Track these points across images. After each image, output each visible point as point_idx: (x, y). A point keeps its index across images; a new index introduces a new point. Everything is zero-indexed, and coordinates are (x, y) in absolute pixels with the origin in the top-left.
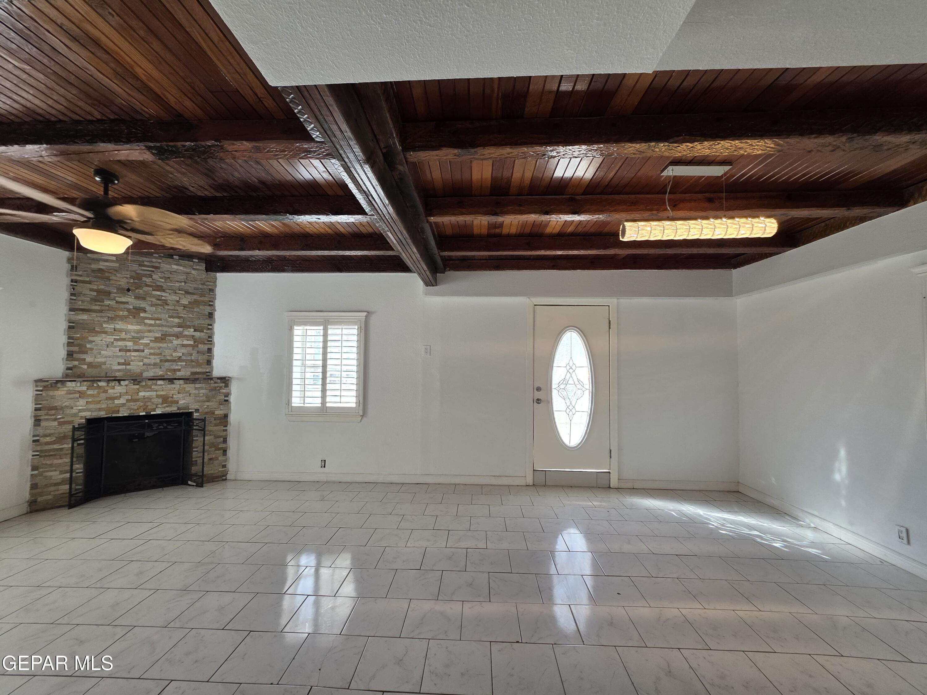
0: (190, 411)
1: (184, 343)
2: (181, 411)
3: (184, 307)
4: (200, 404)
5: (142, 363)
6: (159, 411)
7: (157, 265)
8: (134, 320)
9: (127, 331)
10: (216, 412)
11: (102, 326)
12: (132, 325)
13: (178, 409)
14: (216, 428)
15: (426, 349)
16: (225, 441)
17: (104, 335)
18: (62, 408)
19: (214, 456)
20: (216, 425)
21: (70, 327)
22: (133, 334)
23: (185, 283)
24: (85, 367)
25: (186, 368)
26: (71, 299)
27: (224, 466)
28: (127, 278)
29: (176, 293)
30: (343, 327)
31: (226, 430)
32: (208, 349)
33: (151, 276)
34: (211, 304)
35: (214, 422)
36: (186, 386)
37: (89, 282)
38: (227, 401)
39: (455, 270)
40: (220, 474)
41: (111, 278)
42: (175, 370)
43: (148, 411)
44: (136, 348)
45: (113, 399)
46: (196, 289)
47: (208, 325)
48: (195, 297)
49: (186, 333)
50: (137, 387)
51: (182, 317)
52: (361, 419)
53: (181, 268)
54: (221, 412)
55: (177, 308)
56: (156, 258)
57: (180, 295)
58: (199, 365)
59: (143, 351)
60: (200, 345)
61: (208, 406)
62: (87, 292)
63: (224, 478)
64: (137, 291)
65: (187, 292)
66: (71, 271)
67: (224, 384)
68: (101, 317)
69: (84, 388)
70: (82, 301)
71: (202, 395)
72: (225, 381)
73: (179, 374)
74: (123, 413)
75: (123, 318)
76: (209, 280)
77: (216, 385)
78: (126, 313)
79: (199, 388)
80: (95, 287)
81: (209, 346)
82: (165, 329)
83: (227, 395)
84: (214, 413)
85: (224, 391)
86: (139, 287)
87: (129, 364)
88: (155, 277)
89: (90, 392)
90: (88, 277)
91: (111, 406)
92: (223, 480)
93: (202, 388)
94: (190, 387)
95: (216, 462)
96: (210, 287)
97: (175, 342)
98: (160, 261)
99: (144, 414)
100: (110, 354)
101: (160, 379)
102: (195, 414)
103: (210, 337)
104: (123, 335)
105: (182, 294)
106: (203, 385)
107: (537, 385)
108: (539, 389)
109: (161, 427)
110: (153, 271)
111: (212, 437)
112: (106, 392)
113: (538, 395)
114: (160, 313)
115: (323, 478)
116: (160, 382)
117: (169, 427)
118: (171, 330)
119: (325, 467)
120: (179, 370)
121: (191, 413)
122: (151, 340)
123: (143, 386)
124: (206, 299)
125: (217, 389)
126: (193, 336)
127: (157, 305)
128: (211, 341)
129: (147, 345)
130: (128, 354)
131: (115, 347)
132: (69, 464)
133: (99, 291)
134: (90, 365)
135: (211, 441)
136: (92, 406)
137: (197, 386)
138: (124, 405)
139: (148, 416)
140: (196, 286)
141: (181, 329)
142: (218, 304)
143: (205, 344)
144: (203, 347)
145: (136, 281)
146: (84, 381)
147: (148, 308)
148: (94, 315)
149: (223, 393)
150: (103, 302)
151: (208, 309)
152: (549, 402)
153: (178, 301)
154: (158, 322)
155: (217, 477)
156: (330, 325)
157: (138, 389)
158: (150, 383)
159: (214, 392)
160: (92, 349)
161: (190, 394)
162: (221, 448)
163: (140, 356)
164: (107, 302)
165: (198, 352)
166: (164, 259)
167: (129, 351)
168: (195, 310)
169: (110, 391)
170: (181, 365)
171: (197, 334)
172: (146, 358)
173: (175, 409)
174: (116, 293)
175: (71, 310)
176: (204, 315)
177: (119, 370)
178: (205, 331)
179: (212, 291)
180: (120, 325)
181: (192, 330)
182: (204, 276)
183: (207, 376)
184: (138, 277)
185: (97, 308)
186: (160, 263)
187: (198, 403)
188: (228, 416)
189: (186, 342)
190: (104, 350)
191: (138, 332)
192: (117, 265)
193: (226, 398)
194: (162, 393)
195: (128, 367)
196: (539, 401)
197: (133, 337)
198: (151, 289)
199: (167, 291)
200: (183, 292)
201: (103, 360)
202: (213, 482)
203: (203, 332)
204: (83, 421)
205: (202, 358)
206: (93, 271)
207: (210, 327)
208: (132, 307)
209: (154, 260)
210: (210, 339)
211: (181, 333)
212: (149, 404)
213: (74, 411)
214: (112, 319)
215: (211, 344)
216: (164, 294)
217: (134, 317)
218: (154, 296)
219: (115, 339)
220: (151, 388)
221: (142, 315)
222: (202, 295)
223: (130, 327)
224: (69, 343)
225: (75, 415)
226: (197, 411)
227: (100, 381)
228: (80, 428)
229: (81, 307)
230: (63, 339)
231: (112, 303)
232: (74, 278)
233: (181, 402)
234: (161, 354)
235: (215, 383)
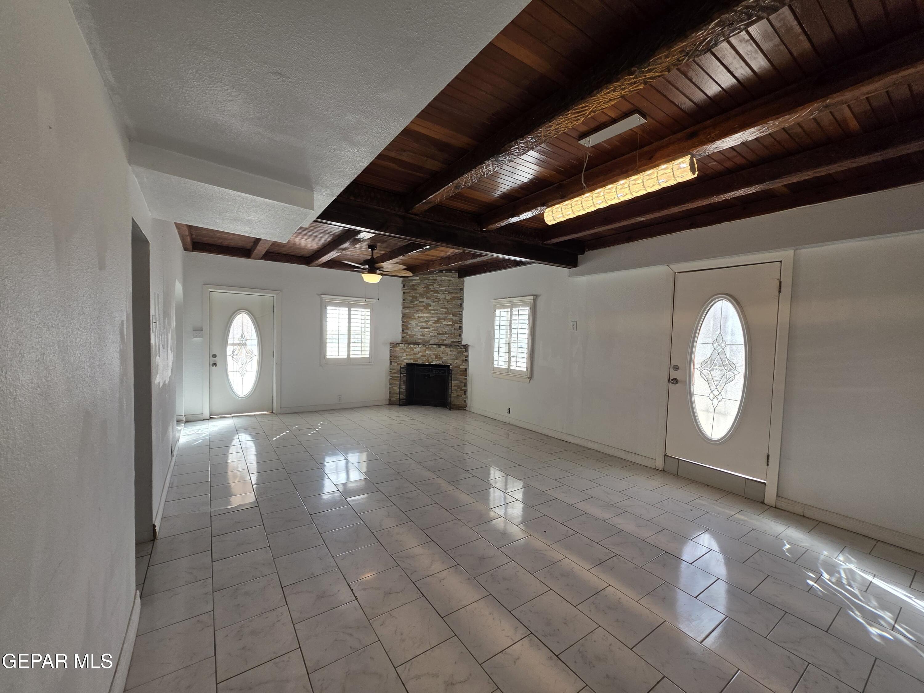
0: (448, 364)
1: (448, 323)
2: (444, 364)
3: (448, 301)
4: (452, 361)
5: (429, 335)
6: (434, 363)
7: (435, 278)
8: (426, 311)
9: (423, 318)
10: (461, 367)
11: (414, 315)
12: (425, 314)
13: (442, 363)
14: (461, 377)
15: (574, 325)
16: (465, 386)
17: (415, 320)
18: (398, 356)
19: (460, 394)
20: (461, 375)
21: (403, 317)
22: (426, 319)
23: (448, 286)
24: (408, 337)
25: (448, 338)
26: (403, 302)
27: (465, 401)
28: (423, 288)
29: (444, 293)
30: (520, 309)
31: (466, 379)
32: (460, 327)
33: (433, 285)
34: (461, 299)
35: (460, 373)
36: (446, 349)
37: (409, 293)
38: (467, 360)
39: (592, 250)
40: (462, 406)
41: (417, 289)
42: (443, 340)
43: (430, 362)
44: (427, 327)
45: (415, 354)
46: (453, 289)
47: (460, 312)
48: (453, 295)
49: (449, 317)
50: (425, 348)
51: (447, 308)
52: (530, 381)
53: (446, 278)
54: (463, 367)
55: (445, 302)
56: (435, 274)
57: (446, 295)
58: (455, 337)
59: (430, 328)
60: (455, 325)
61: (456, 362)
62: (409, 298)
63: (465, 409)
64: (427, 294)
65: (449, 292)
66: (403, 288)
67: (465, 350)
68: (414, 310)
69: (405, 348)
70: (407, 303)
71: (453, 355)
72: (466, 347)
73: (446, 342)
74: (420, 362)
75: (422, 311)
76: (460, 283)
77: (461, 350)
78: (423, 308)
79: (452, 351)
80: (411, 295)
81: (460, 325)
82: (439, 315)
83: (467, 357)
84: (459, 367)
85: (465, 354)
86: (428, 292)
87: (424, 336)
88: (435, 285)
89: (407, 350)
90: (409, 290)
91: (415, 357)
92: (464, 410)
93: (453, 351)
94: (448, 350)
95: (460, 398)
96: (461, 287)
97: (444, 323)
98: (437, 275)
99: (428, 363)
100: (417, 330)
101: (435, 345)
102: (450, 367)
103: (461, 319)
104: (422, 320)
105: (447, 294)
106: (454, 349)
107: (673, 363)
108: (676, 368)
109: (437, 372)
110: (434, 282)
111: (458, 382)
112: (413, 350)
113: (675, 374)
114: (437, 306)
115: (507, 420)
116: (435, 346)
117: (440, 373)
118: (442, 316)
119: (509, 413)
120: (445, 340)
121: (449, 366)
122: (433, 322)
123: (427, 348)
124: (459, 295)
125: (462, 352)
126: (452, 319)
127: (435, 302)
128: (461, 322)
129: (431, 325)
130: (424, 330)
131: (419, 326)
132: (399, 385)
133: (412, 297)
134: (410, 336)
135: (458, 384)
136: (408, 357)
137: (452, 349)
138: (420, 358)
139: (430, 365)
140: (453, 288)
141: (446, 315)
142: (465, 298)
143: (458, 324)
144: (457, 326)
145: (427, 289)
146: (406, 344)
147: (432, 304)
148: (411, 309)
149: (464, 355)
150: (414, 302)
151: (459, 302)
152: (688, 384)
153: (445, 298)
154: (436, 311)
155: (461, 407)
156: (514, 308)
157: (425, 350)
158: (430, 346)
159: (460, 354)
160: (410, 328)
161: (448, 354)
162: (464, 390)
163: (428, 331)
164: (416, 302)
165: (454, 329)
166: (439, 274)
167: (424, 328)
168: (453, 303)
169: (415, 350)
170: (446, 337)
171: (454, 318)
172: (431, 332)
173: (441, 362)
174: (419, 297)
175: (403, 308)
176: (458, 305)
177: (420, 339)
178: (458, 316)
179: (462, 289)
180: (421, 315)
181: (452, 315)
182: (457, 281)
183: (459, 344)
184: (427, 287)
185: (412, 306)
186: (437, 277)
187: (451, 360)
188: (467, 370)
189: (449, 323)
190: (415, 328)
191: (428, 318)
192: (419, 281)
193: (466, 359)
194: (435, 353)
195: (424, 337)
196: (675, 381)
197: (426, 321)
198: (433, 292)
199: (440, 293)
200: (447, 293)
201: (414, 333)
202: (459, 409)
203: (457, 316)
204: (405, 364)
205: (457, 333)
206: (411, 286)
207: (460, 313)
208: (425, 304)
209: (434, 275)
210: (460, 321)
211: (446, 317)
212: (430, 358)
213: (402, 359)
214: (417, 311)
215: (461, 324)
216: (439, 295)
217: (426, 310)
218: (434, 296)
219: (419, 322)
220: (430, 349)
221: (429, 308)
222: (457, 293)
223: (425, 315)
224: (403, 324)
225: (402, 361)
226: (451, 364)
227: (411, 344)
228: (404, 368)
229: (406, 306)
230: (401, 323)
231: (417, 302)
232: (404, 291)
233: (444, 359)
234: (437, 330)
235: (461, 348)
